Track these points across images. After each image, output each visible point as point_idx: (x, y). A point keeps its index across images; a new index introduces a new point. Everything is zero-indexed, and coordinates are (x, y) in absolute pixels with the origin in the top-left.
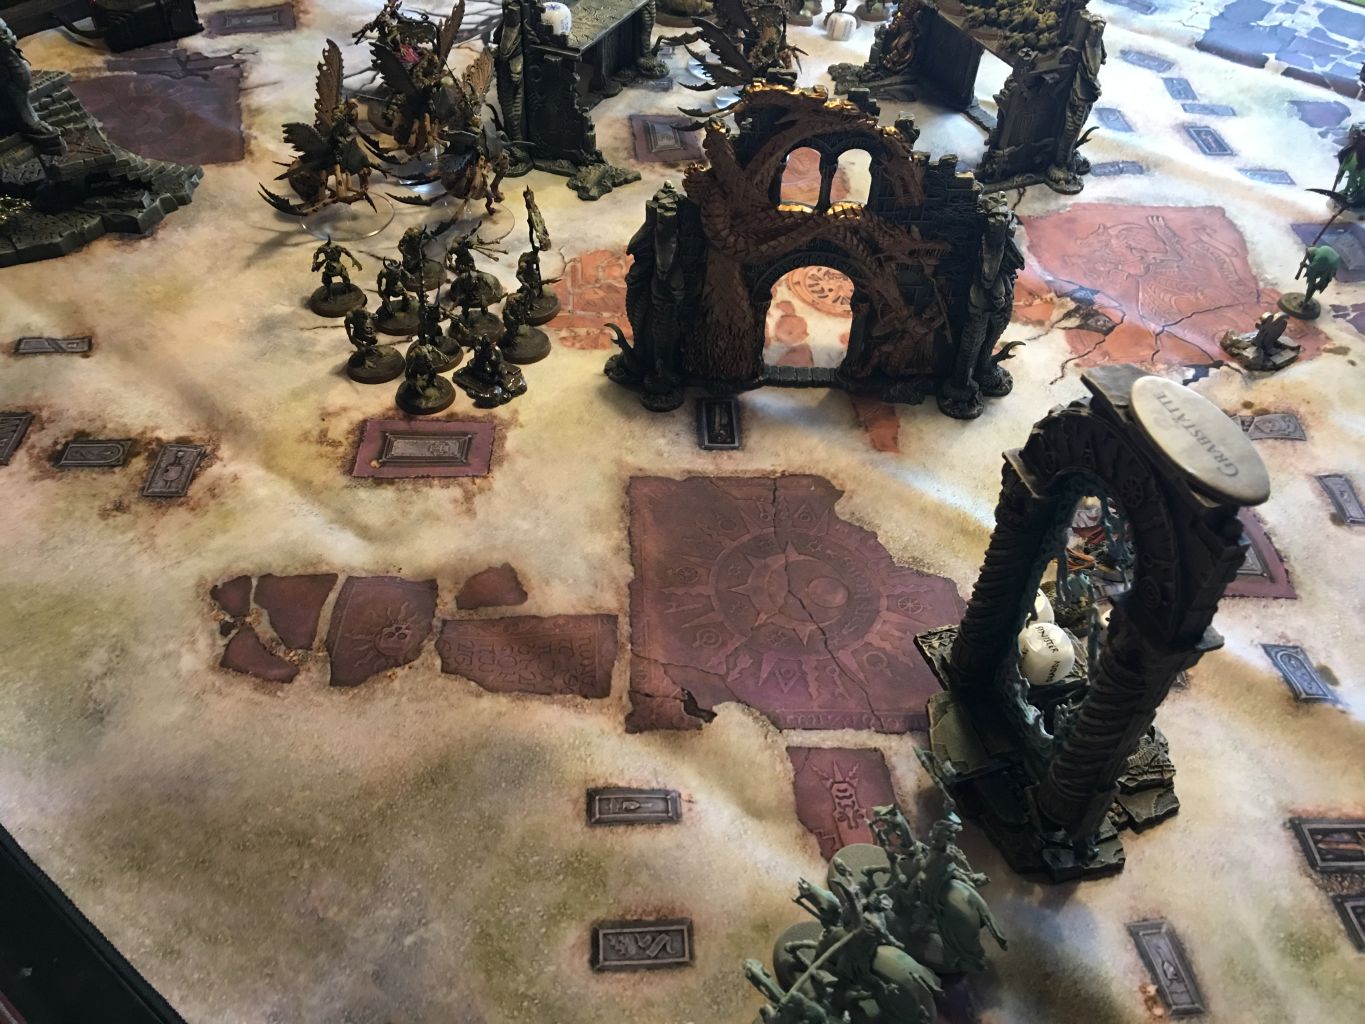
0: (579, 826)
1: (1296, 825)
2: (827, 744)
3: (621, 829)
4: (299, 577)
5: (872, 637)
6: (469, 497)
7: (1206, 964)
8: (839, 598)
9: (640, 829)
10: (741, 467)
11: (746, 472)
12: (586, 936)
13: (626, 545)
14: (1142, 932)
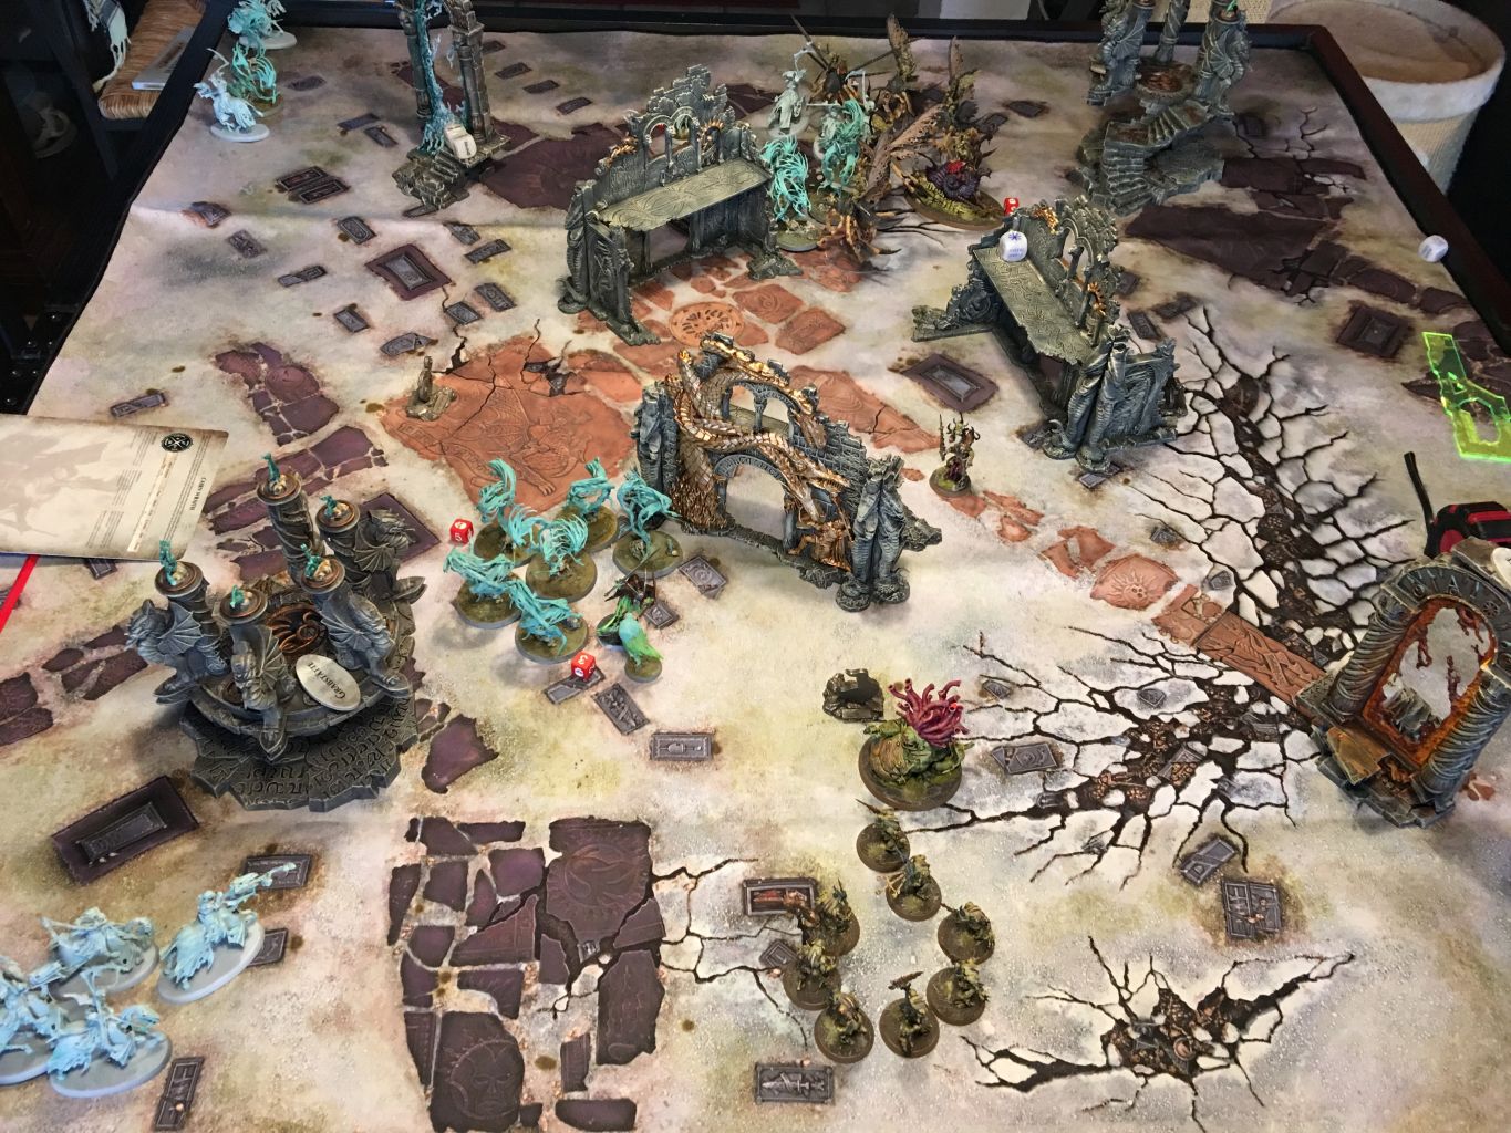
1: (346, 189)
14: (392, 143)
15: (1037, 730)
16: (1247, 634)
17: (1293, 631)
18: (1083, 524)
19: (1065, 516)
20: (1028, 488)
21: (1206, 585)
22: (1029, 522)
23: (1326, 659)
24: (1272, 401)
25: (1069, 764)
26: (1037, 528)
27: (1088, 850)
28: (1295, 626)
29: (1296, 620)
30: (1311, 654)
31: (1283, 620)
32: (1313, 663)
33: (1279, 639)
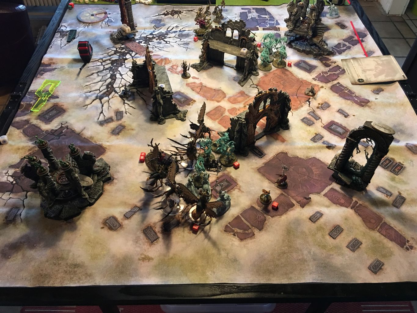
0: (313, 224)
2: (327, 192)
3: (318, 220)
4: (234, 219)
5: (315, 173)
6: (239, 189)
7: (387, 188)
8: (304, 170)
9: (320, 219)
10: (269, 158)
11: (271, 158)
12: (329, 236)
13: (270, 181)
14: (378, 189)
15: (181, 39)
22: (171, 69)
25: (177, 35)
27: (178, 27)
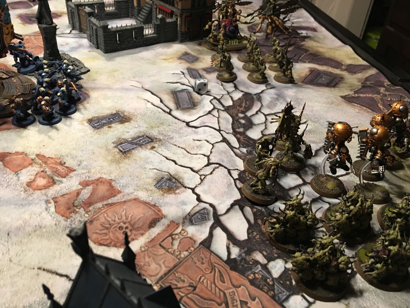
16: (213, 268)
17: (257, 262)
18: (104, 176)
19: (93, 171)
20: (74, 152)
21: (187, 222)
22: (59, 175)
23: (286, 293)
24: (262, 105)
26: (64, 180)
28: (259, 257)
29: (261, 252)
30: (272, 288)
31: (249, 252)
32: (273, 297)
33: (242, 272)
